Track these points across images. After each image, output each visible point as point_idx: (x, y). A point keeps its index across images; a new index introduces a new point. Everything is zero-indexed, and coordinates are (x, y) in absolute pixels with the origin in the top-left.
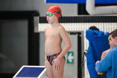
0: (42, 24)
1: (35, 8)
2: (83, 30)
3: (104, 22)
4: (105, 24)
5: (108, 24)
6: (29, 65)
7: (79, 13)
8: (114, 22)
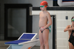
0: (34, 11)
1: (30, 3)
2: (56, 14)
3: (67, 10)
4: (68, 11)
5: (69, 11)
6: (27, 33)
7: (54, 5)
8: (72, 10)
